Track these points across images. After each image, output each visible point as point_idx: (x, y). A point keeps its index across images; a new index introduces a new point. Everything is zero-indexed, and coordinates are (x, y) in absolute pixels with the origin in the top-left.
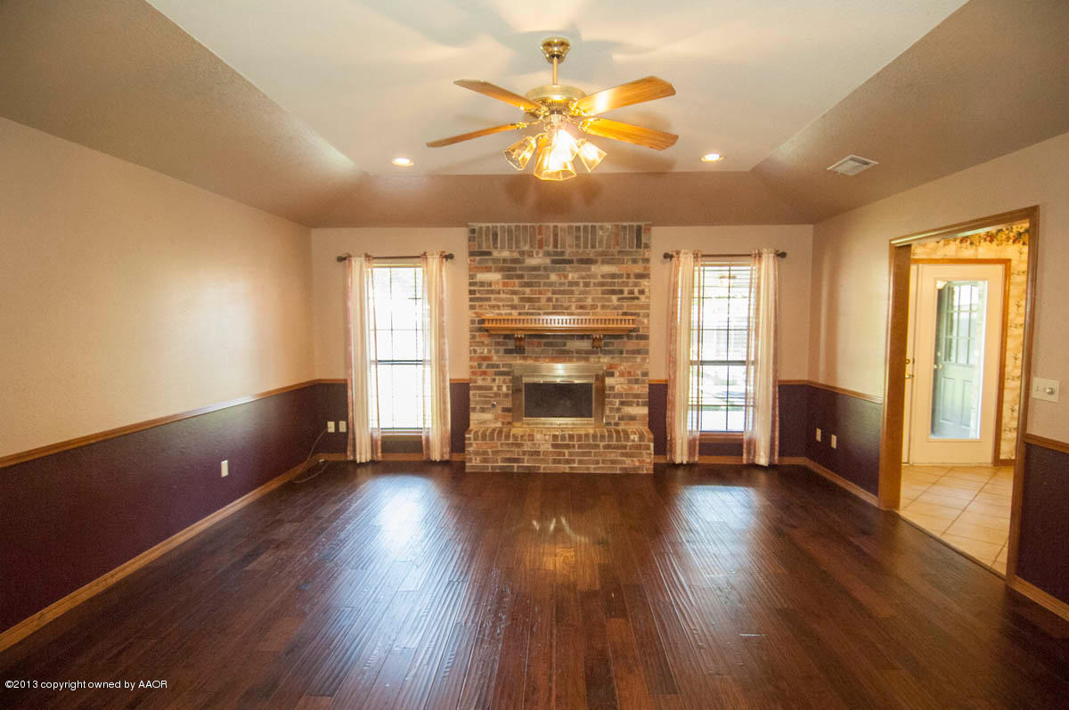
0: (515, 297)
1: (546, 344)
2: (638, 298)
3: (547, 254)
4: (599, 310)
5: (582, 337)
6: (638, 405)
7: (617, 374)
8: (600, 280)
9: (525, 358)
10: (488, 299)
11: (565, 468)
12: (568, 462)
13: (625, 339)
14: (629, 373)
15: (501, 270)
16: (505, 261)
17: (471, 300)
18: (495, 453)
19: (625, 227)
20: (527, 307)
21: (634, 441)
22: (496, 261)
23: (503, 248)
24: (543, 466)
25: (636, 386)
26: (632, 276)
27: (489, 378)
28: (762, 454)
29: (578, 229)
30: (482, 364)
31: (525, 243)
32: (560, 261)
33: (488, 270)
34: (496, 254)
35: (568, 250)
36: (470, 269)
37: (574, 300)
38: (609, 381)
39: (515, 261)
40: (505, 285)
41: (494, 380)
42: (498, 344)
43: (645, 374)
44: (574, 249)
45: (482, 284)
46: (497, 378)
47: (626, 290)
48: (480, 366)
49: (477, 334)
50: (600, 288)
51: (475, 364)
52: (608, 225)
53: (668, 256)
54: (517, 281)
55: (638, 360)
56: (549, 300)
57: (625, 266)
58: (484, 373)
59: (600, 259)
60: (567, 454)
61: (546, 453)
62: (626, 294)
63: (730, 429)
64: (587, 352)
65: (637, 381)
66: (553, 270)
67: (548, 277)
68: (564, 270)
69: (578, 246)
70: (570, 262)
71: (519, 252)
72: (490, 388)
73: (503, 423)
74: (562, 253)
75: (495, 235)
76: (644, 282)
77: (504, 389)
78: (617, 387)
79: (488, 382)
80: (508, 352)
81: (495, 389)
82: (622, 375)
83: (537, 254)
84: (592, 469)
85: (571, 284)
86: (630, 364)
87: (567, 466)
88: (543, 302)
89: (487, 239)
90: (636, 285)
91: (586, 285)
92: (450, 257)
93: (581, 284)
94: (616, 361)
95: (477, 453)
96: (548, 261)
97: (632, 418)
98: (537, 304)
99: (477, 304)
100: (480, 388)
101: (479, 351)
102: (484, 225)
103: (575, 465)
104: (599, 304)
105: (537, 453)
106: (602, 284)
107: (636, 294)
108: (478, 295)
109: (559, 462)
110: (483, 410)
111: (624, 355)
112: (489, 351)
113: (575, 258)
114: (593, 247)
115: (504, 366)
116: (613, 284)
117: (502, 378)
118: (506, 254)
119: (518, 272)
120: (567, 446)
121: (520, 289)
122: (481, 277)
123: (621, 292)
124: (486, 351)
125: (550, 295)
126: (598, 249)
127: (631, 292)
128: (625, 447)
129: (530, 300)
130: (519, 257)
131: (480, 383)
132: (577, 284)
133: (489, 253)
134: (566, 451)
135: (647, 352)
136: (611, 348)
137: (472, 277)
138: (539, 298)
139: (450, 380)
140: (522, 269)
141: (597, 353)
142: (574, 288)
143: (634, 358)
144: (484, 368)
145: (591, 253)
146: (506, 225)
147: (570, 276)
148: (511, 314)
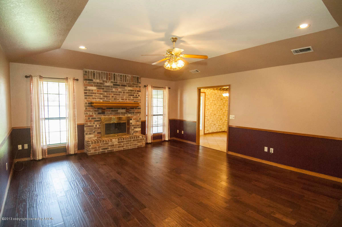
0: (101, 95)
1: (112, 111)
2: (138, 97)
3: (112, 82)
4: (127, 100)
5: (123, 108)
6: (138, 128)
7: (133, 119)
8: (128, 91)
9: (105, 115)
10: (92, 96)
11: (122, 149)
12: (123, 146)
13: (135, 109)
14: (136, 119)
15: (96, 86)
16: (98, 83)
17: (85, 96)
18: (99, 147)
19: (134, 77)
20: (105, 98)
21: (140, 138)
22: (94, 83)
23: (97, 79)
24: (115, 149)
25: (138, 122)
26: (136, 91)
27: (92, 123)
28: (167, 137)
29: (121, 75)
30: (90, 118)
31: (105, 78)
32: (116, 85)
33: (92, 86)
34: (94, 80)
35: (118, 82)
36: (84, 85)
37: (120, 97)
38: (131, 121)
39: (101, 83)
40: (98, 91)
41: (94, 123)
42: (95, 111)
43: (140, 119)
44: (120, 82)
45: (89, 90)
46: (95, 122)
47: (135, 95)
48: (89, 119)
49: (88, 107)
50: (128, 94)
51: (87, 118)
52: (130, 76)
53: (145, 86)
54: (102, 90)
55: (138, 115)
56: (113, 97)
57: (134, 88)
58: (91, 121)
59: (127, 85)
60: (122, 144)
61: (116, 145)
62: (135, 96)
63: (158, 132)
64: (125, 113)
65: (138, 121)
66: (114, 87)
67: (112, 90)
68: (117, 88)
69: (121, 81)
70: (119, 85)
71: (103, 81)
72: (93, 126)
73: (97, 138)
74: (117, 82)
75: (94, 74)
76: (140, 93)
77: (98, 126)
78: (133, 123)
79: (92, 124)
80: (99, 113)
81: (95, 126)
82: (134, 120)
83: (109, 82)
84: (130, 147)
85: (119, 92)
86: (136, 116)
87: (122, 148)
88: (111, 97)
89: (91, 75)
90: (138, 93)
91: (124, 93)
92: (77, 80)
93: (122, 92)
94: (132, 116)
95: (93, 148)
96: (112, 84)
97: (137, 132)
98: (109, 98)
99: (88, 97)
100: (89, 126)
101: (88, 114)
102: (90, 70)
103: (125, 147)
104: (128, 99)
105: (113, 145)
106: (128, 93)
107: (137, 96)
108: (88, 94)
109: (120, 147)
110: (90, 134)
111: (135, 114)
112: (92, 113)
113: (120, 84)
114: (126, 81)
115: (98, 118)
116: (131, 93)
117: (97, 122)
118: (98, 81)
119: (102, 87)
120: (122, 142)
121: (103, 93)
122: (89, 88)
123: (134, 95)
124: (91, 113)
125: (113, 95)
126: (127, 82)
127: (136, 96)
128: (138, 140)
129: (106, 97)
130: (102, 82)
131: (89, 124)
132: (121, 92)
133: (92, 80)
134: (122, 143)
135: (140, 113)
136: (131, 112)
137: (86, 88)
138: (109, 96)
139: (77, 124)
140: (103, 86)
141: (127, 113)
142: (120, 93)
143: (137, 114)
144: (90, 119)
145: (125, 83)
146: (98, 71)
147: (119, 89)
148: (100, 101)
